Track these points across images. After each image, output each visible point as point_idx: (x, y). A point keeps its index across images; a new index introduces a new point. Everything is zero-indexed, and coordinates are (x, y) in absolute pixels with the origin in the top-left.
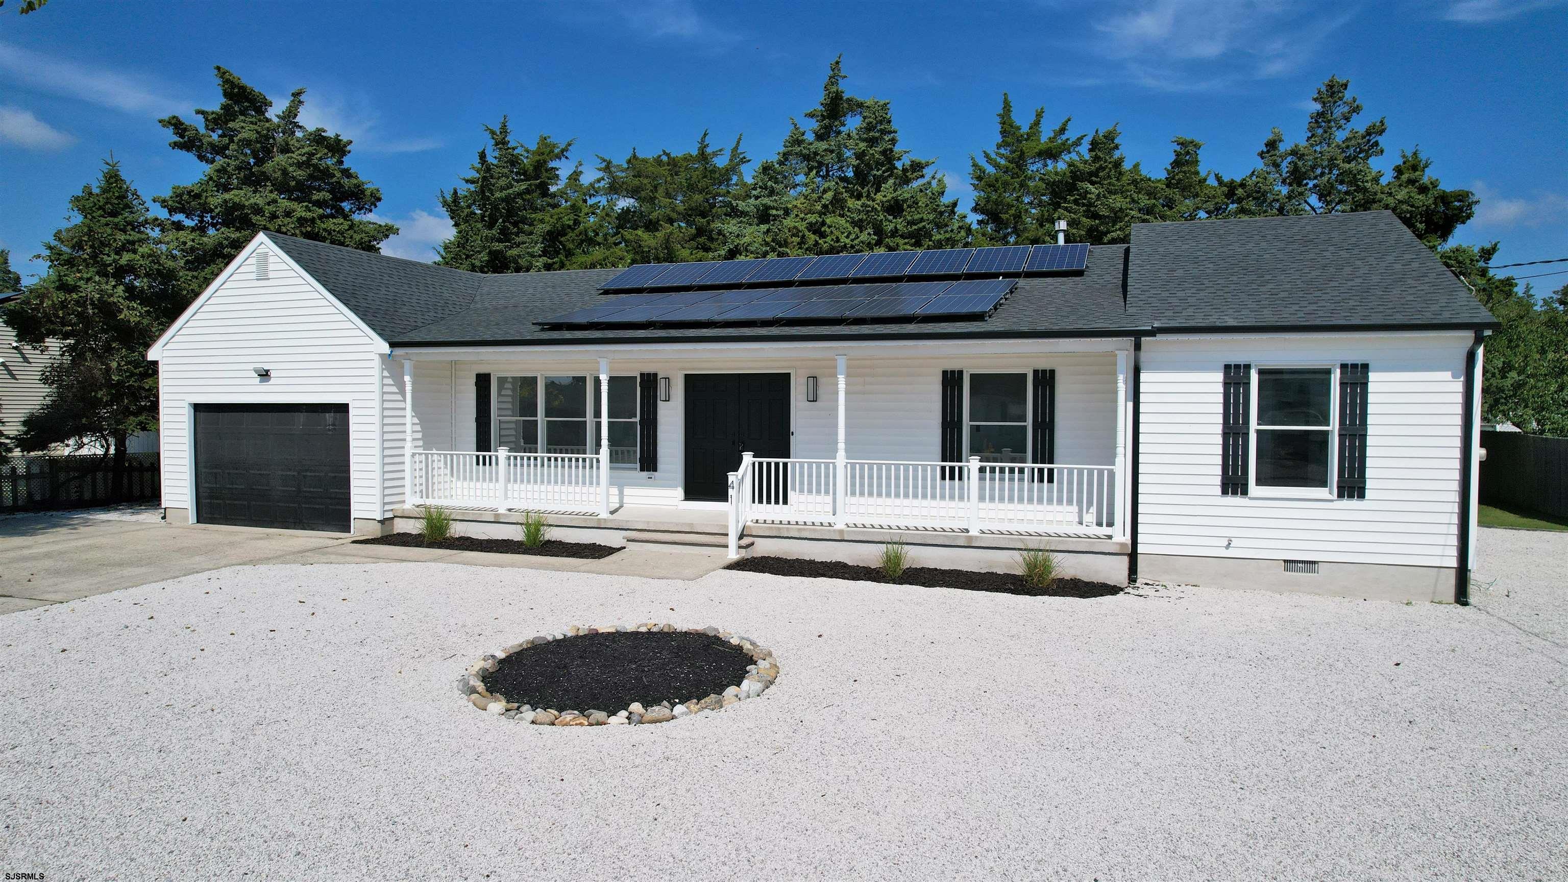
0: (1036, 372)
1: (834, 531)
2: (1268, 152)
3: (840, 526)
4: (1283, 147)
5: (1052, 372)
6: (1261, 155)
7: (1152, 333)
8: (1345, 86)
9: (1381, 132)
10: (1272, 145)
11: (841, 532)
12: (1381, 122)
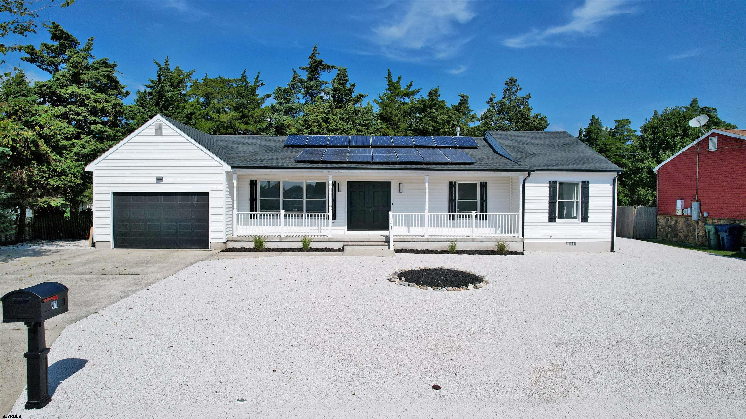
0: (481, 183)
1: (425, 238)
2: (490, 101)
3: (426, 237)
4: (495, 101)
5: (486, 183)
6: (488, 103)
7: (534, 171)
8: (516, 80)
9: (528, 99)
10: (491, 99)
11: (428, 239)
12: (529, 95)
